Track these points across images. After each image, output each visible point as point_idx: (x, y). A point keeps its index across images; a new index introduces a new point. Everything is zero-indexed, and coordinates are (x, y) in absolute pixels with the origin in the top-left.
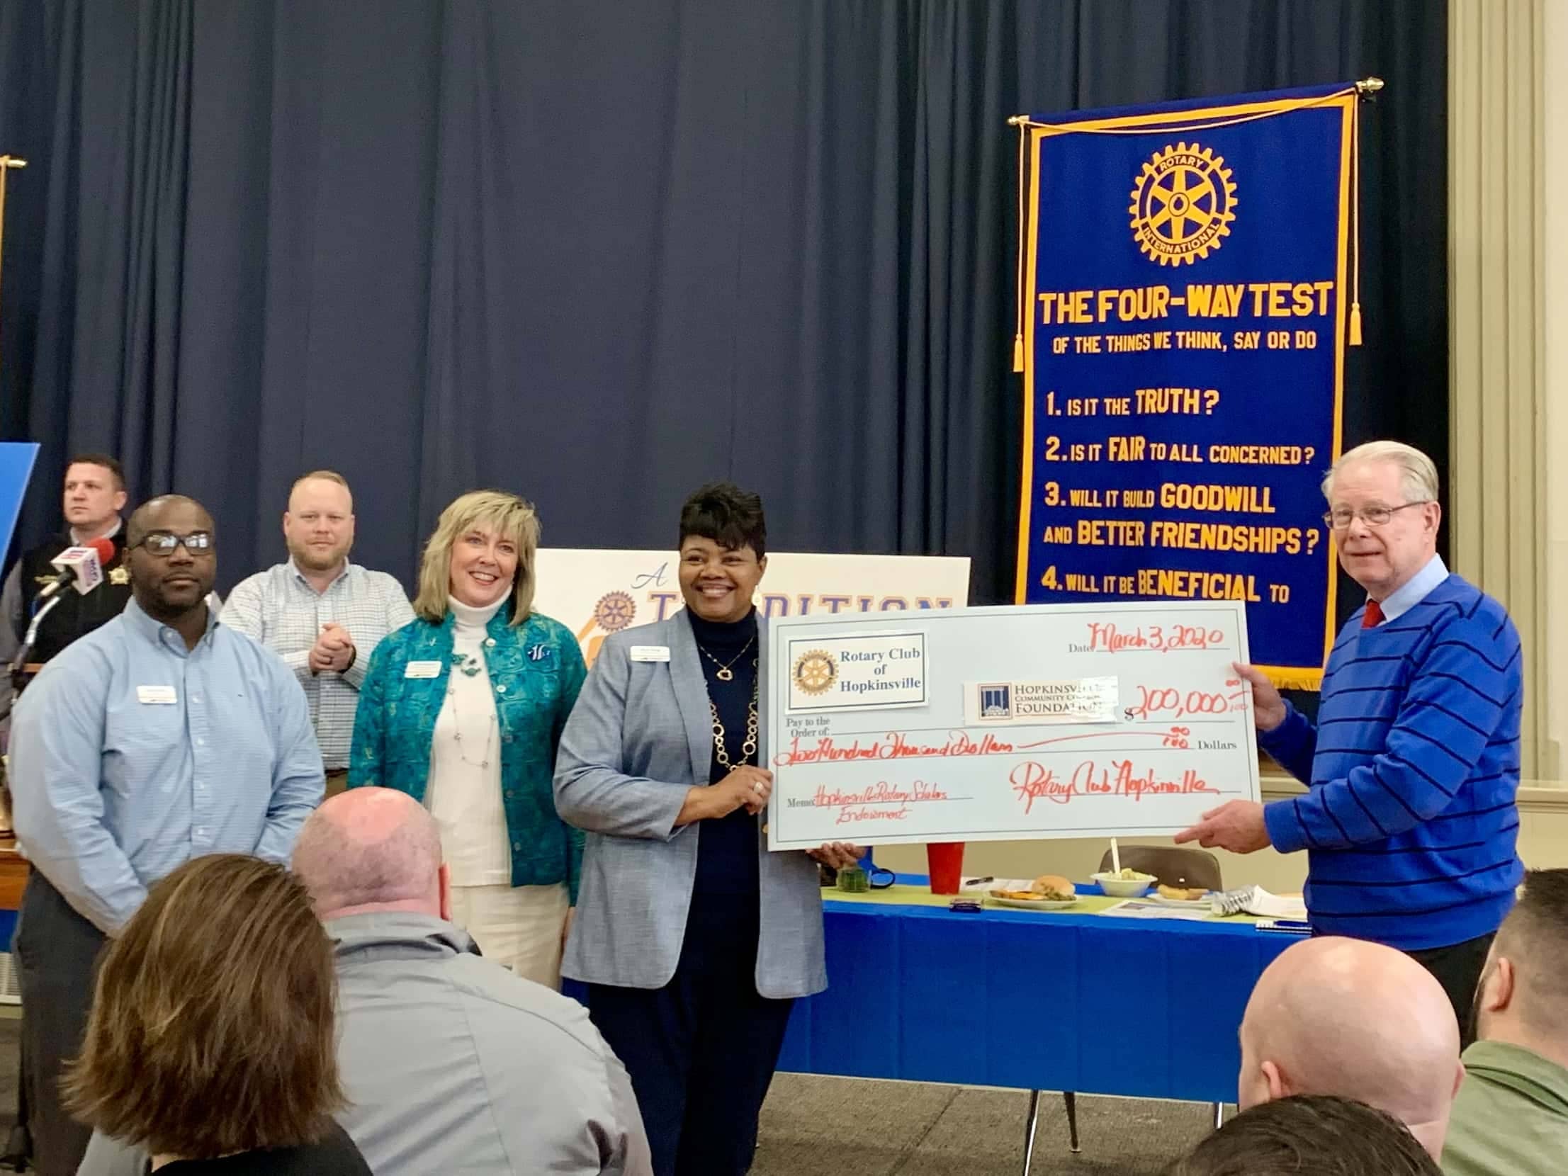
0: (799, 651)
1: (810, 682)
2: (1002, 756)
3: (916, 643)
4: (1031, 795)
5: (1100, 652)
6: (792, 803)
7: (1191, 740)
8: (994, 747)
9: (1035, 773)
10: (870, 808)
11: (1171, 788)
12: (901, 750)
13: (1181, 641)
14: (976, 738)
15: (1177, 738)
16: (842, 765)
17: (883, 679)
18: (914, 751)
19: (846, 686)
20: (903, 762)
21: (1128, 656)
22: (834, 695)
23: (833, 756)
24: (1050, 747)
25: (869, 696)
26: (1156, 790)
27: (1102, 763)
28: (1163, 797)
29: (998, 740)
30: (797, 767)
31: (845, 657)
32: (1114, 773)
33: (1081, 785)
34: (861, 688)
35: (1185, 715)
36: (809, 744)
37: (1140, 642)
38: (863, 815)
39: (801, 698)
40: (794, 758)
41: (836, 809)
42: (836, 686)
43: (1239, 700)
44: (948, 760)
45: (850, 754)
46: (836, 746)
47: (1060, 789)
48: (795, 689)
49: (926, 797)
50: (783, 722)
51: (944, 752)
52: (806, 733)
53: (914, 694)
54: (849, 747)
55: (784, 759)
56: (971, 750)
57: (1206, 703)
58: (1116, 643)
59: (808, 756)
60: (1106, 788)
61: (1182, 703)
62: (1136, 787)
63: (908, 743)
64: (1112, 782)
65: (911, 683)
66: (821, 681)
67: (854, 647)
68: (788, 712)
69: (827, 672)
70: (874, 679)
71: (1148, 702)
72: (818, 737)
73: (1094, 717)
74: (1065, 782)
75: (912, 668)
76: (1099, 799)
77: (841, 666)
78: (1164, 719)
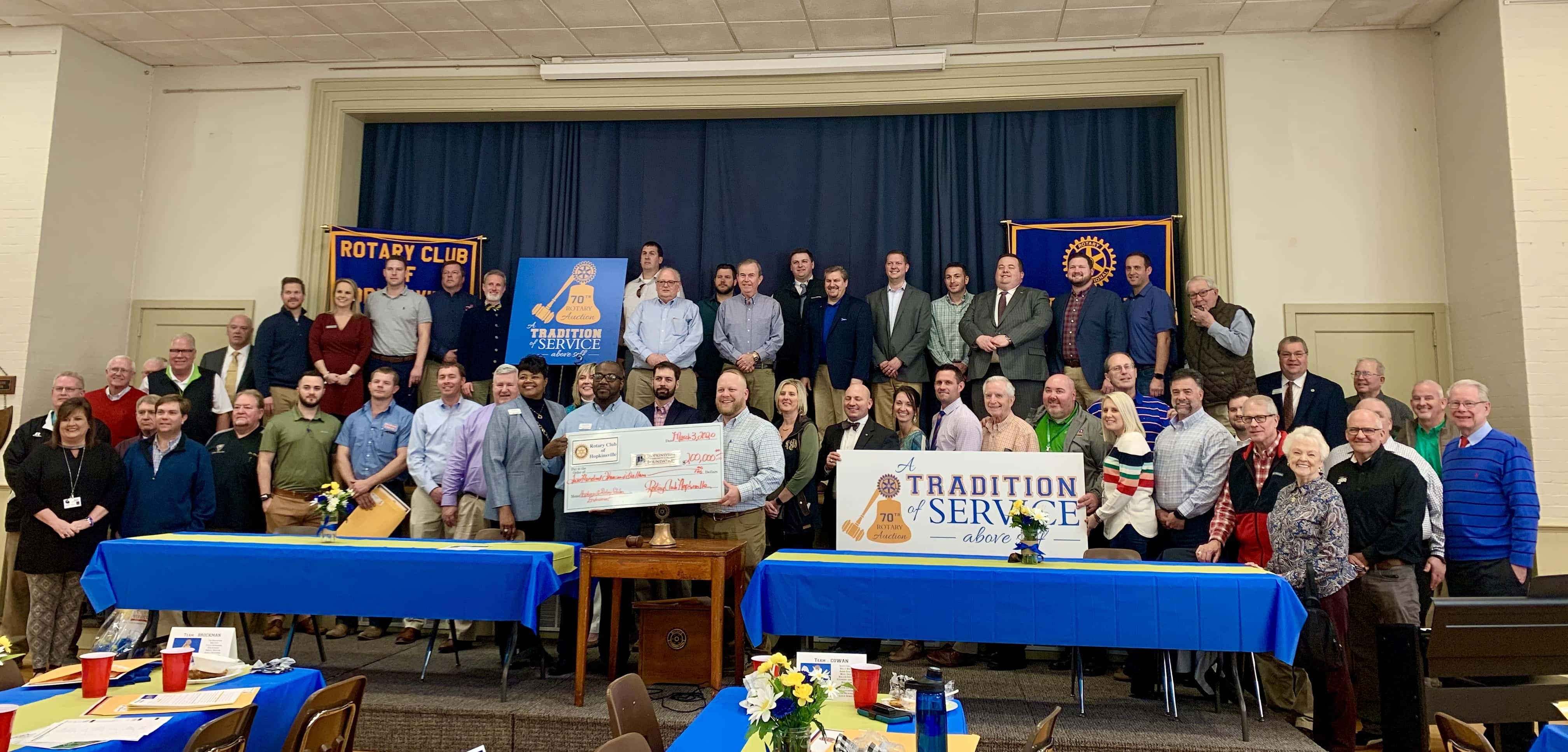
0: (576, 444)
1: (579, 455)
2: (643, 479)
3: (615, 441)
4: (652, 491)
5: (676, 443)
6: (573, 496)
7: (703, 471)
8: (640, 476)
9: (653, 484)
10: (598, 497)
11: (696, 487)
12: (610, 478)
13: (702, 437)
14: (634, 473)
15: (699, 470)
16: (589, 483)
17: (604, 453)
18: (614, 478)
19: (592, 456)
20: (610, 481)
21: (685, 442)
22: (587, 459)
23: (587, 480)
24: (658, 475)
25: (599, 460)
26: (691, 488)
27: (675, 479)
28: (694, 490)
29: (641, 473)
30: (575, 484)
31: (591, 446)
32: (678, 483)
33: (667, 488)
34: (597, 457)
35: (702, 463)
36: (579, 476)
37: (689, 438)
38: (596, 500)
39: (576, 461)
40: (574, 481)
41: (587, 498)
42: (588, 456)
43: (719, 456)
44: (625, 480)
45: (592, 480)
46: (588, 477)
47: (660, 489)
48: (575, 457)
49: (617, 493)
50: (570, 469)
51: (624, 478)
52: (578, 473)
53: (614, 458)
54: (592, 477)
55: (570, 482)
56: (633, 477)
57: (709, 458)
58: (681, 438)
59: (579, 481)
60: (676, 488)
61: (701, 458)
62: (685, 487)
63: (612, 475)
64: (678, 486)
65: (613, 455)
66: (583, 455)
67: (594, 443)
68: (572, 466)
69: (585, 451)
70: (601, 453)
71: (690, 459)
72: (582, 474)
73: (672, 464)
74: (662, 486)
75: (614, 450)
76: (673, 492)
77: (590, 449)
78: (695, 464)
